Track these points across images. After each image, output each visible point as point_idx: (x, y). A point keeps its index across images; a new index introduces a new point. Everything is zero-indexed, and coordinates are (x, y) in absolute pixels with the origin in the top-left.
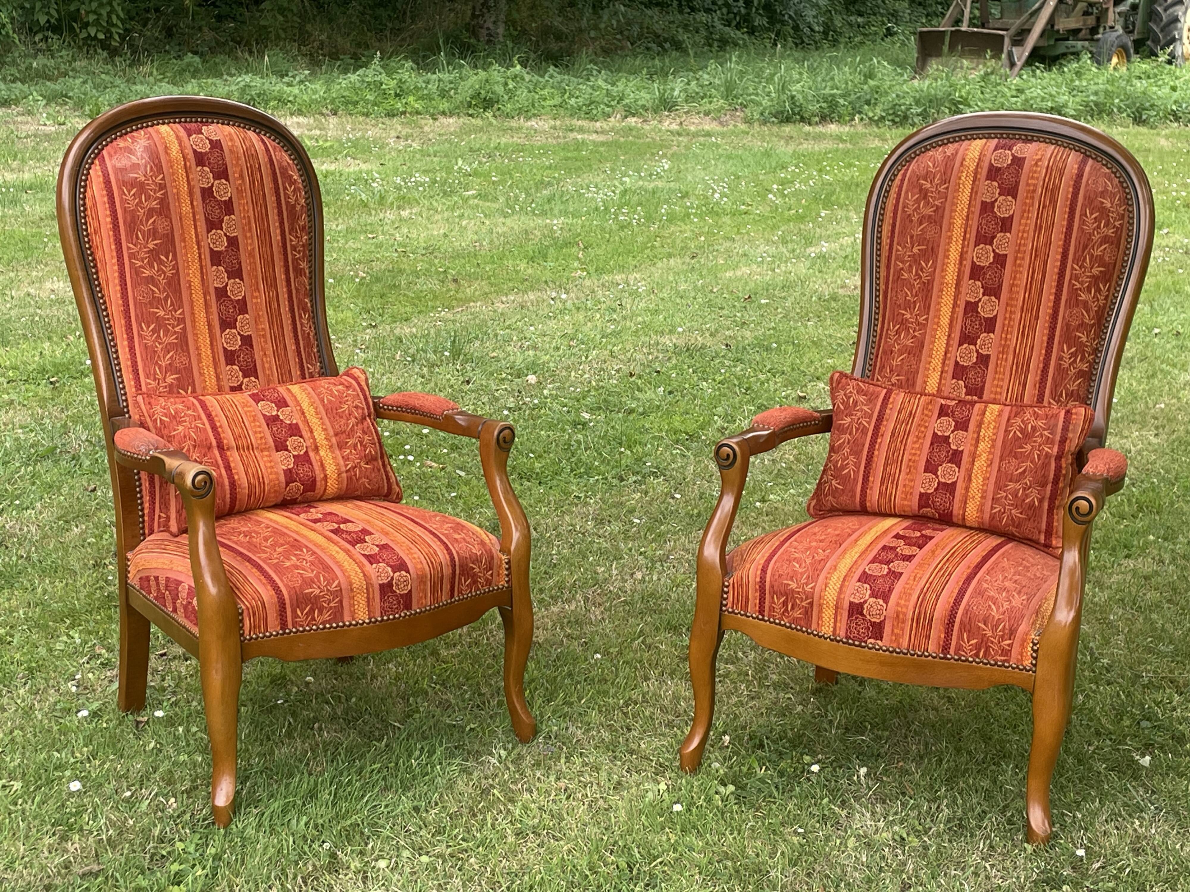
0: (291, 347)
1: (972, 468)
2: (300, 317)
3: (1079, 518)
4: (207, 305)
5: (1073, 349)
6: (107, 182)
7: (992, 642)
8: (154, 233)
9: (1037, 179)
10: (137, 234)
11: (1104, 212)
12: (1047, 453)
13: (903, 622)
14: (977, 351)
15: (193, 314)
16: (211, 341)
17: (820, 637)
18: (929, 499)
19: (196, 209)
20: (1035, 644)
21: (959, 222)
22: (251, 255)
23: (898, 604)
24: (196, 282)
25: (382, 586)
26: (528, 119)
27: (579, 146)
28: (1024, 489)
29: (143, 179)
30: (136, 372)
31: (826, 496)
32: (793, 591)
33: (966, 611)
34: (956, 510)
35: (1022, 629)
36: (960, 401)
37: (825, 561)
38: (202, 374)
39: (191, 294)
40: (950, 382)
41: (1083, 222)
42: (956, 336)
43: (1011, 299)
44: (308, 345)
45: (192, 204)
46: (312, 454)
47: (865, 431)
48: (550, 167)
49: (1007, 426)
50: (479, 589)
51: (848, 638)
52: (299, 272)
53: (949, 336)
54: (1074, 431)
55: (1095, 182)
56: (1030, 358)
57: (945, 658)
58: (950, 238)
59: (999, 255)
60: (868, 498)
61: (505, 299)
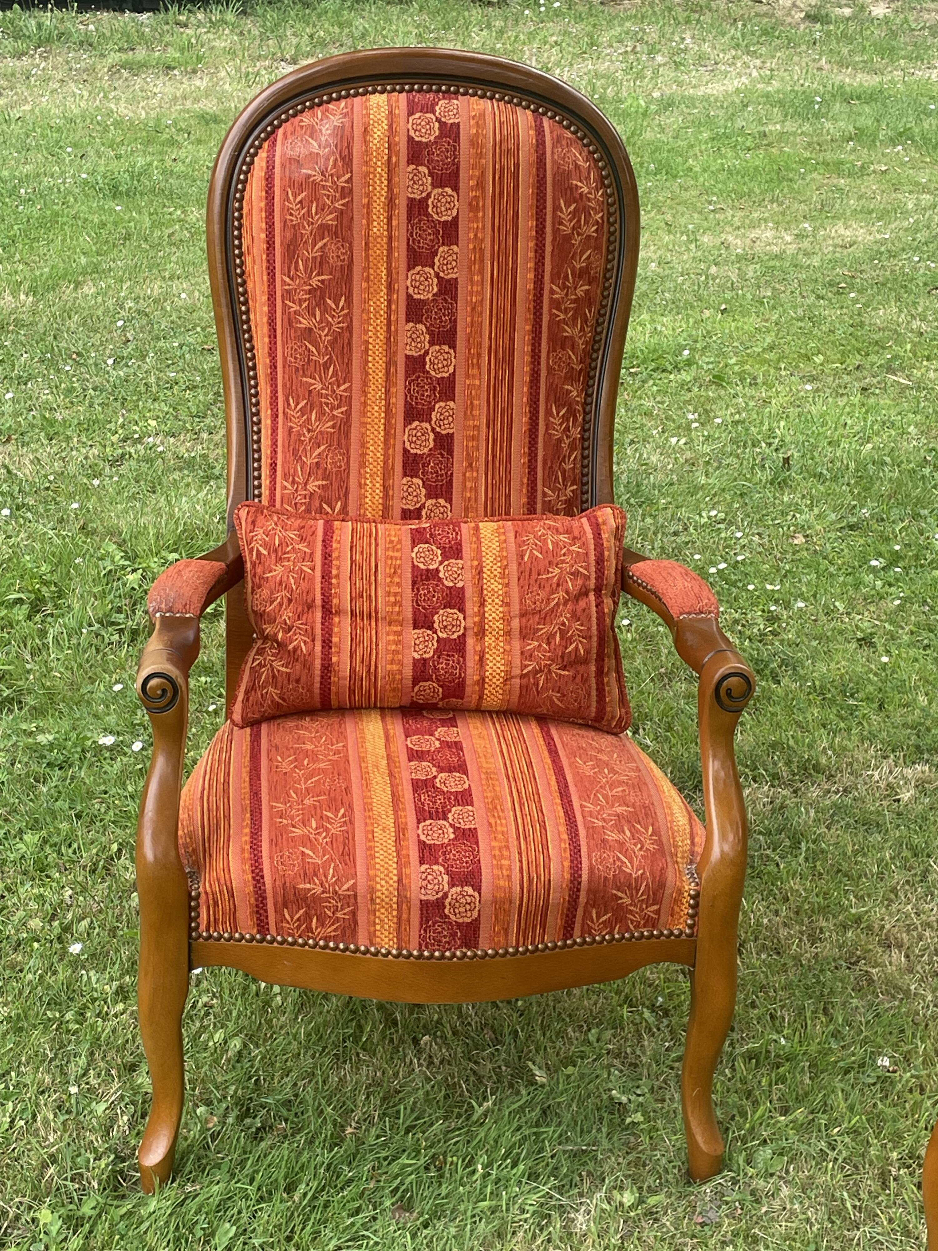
0: (519, 460)
2: (548, 413)
4: (388, 382)
6: (269, 179)
8: (321, 263)
10: (297, 263)
15: (365, 393)
16: (386, 436)
19: (395, 233)
22: (476, 311)
24: (377, 343)
25: (424, 905)
29: (319, 178)
38: (361, 485)
39: (367, 362)
45: (389, 223)
46: (470, 642)
50: (628, 930)
52: (560, 342)
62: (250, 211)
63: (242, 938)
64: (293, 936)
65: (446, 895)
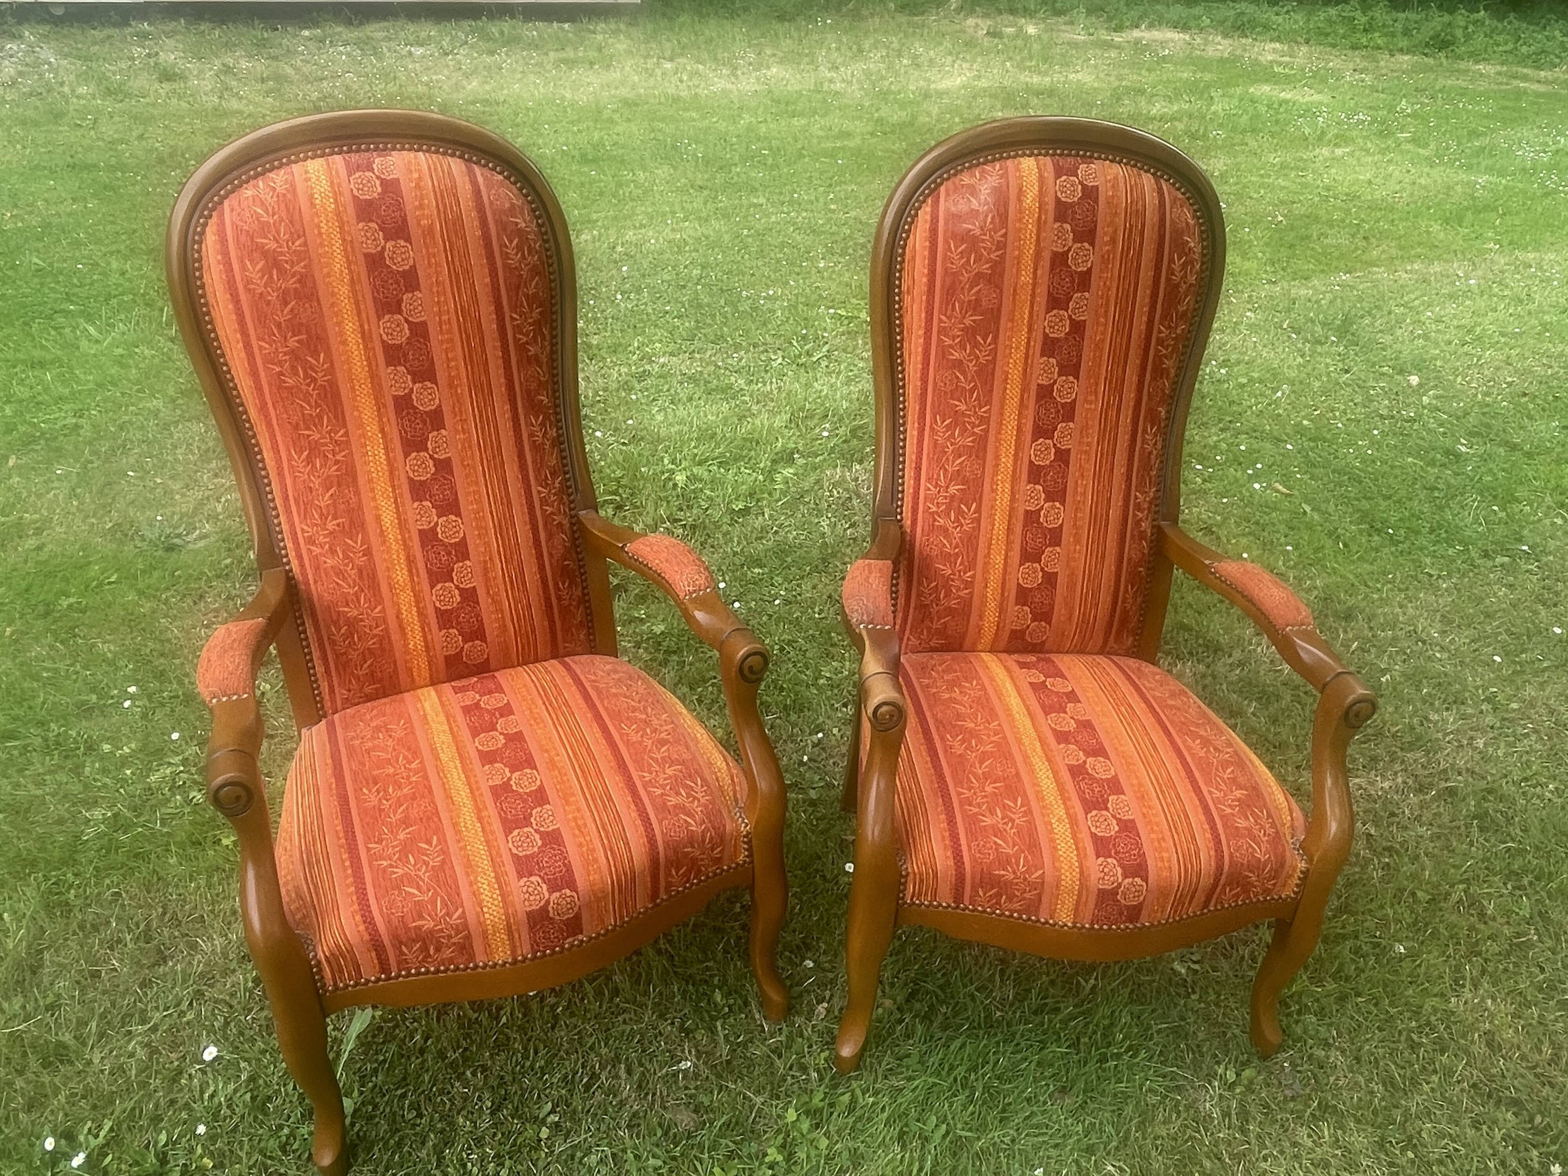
4: (1022, 405)
6: (933, 231)
8: (975, 306)
10: (954, 305)
15: (1001, 414)
16: (1016, 450)
19: (1039, 280)
24: (1015, 374)
25: (1100, 892)
29: (978, 232)
38: (993, 491)
39: (1005, 389)
44: (1146, 467)
48: (1487, 116)
61: (1409, 268)
62: (914, 258)
63: (939, 904)
64: (981, 906)
65: (1120, 885)
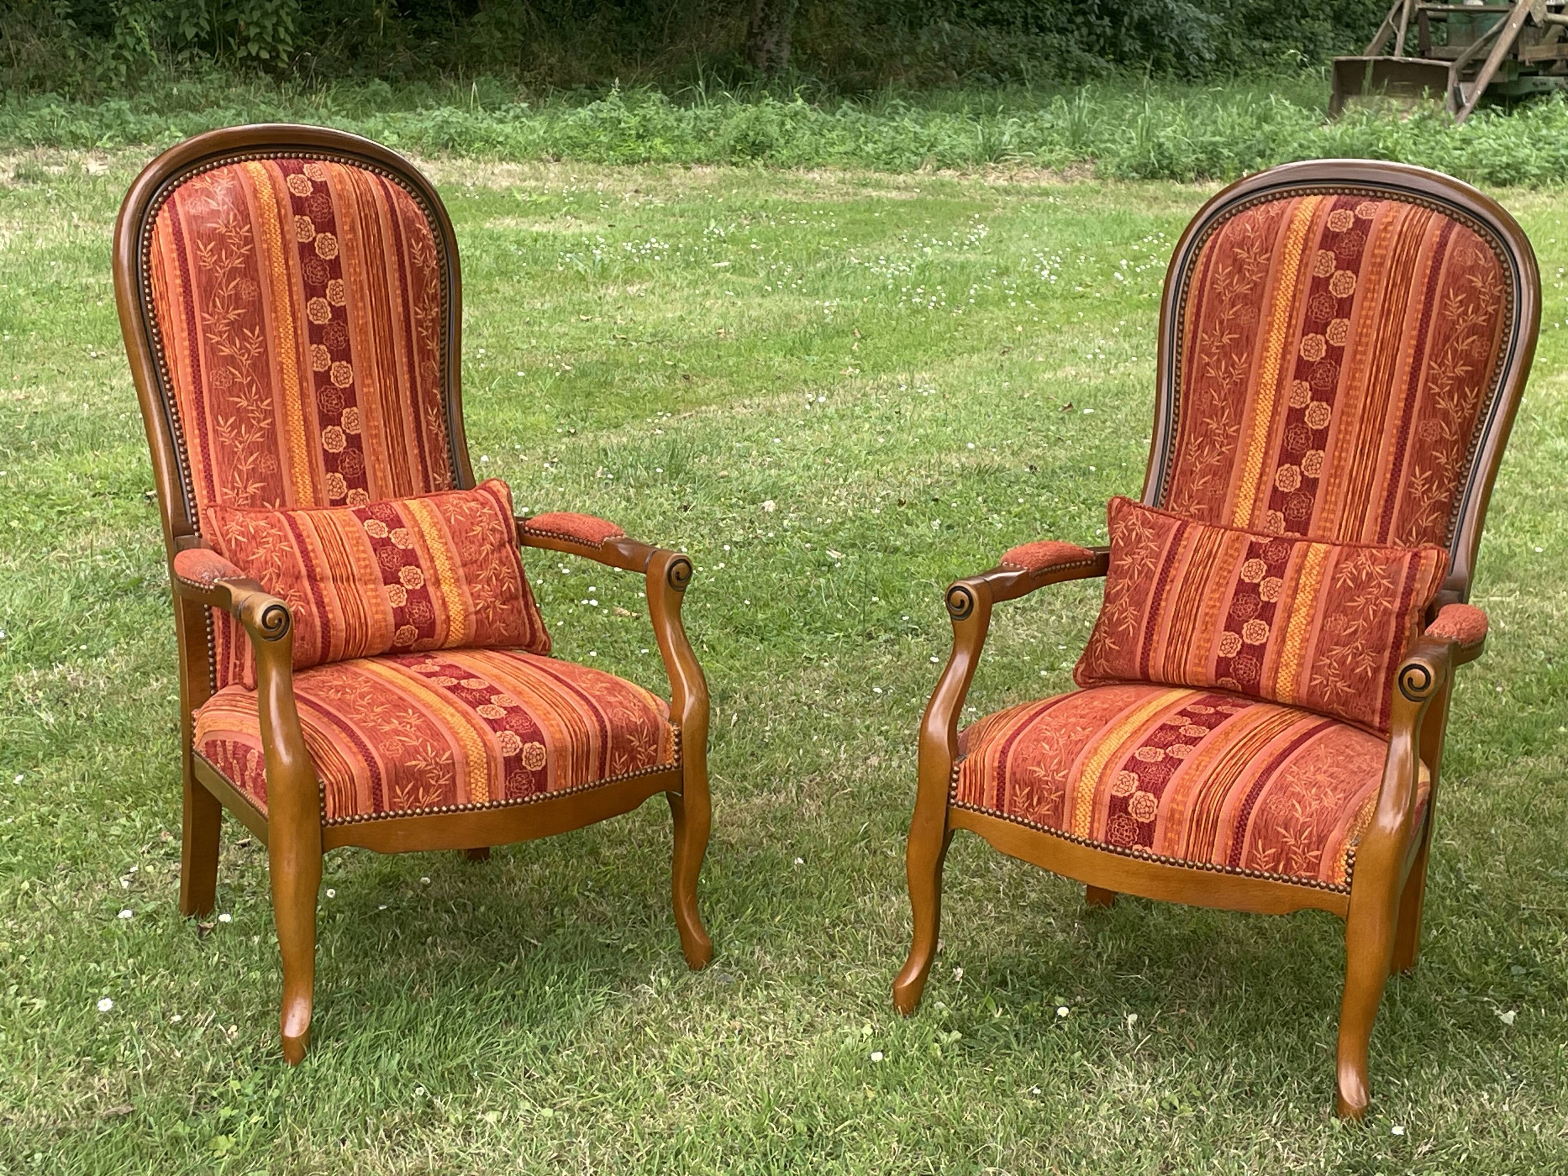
0: (412, 452)
1: (1287, 626)
2: (426, 412)
3: (1413, 693)
4: (303, 395)
5: (1428, 473)
6: (178, 234)
7: (1295, 853)
8: (236, 300)
9: (1386, 248)
10: (214, 301)
11: (1473, 294)
12: (1386, 608)
13: (1180, 823)
14: (1302, 473)
15: (285, 405)
16: (307, 440)
17: (1073, 841)
18: (1229, 665)
19: (292, 271)
20: (1350, 857)
21: (1282, 302)
22: (363, 331)
23: (1173, 800)
24: (290, 363)
25: (507, 760)
26: (810, 169)
27: (872, 205)
28: (1355, 656)
29: (224, 230)
30: (209, 478)
31: (1097, 659)
32: (1040, 780)
33: (1262, 810)
34: (1265, 682)
35: (1334, 836)
36: (1276, 538)
37: (1083, 742)
38: (294, 484)
39: (283, 380)
40: (1265, 514)
41: (1444, 306)
42: (1275, 453)
43: (1347, 405)
44: (436, 449)
45: (287, 263)
46: (431, 589)
47: (1149, 576)
48: (830, 233)
49: (1335, 573)
50: (638, 768)
51: (1107, 842)
52: (426, 354)
53: (1266, 453)
54: (1423, 580)
55: (1463, 253)
56: (1370, 485)
57: (1233, 872)
58: (1271, 324)
59: (1333, 347)
60: (1151, 663)
61: (747, 402)
62: (161, 262)
63: (362, 818)
64: (402, 808)
65: (521, 751)
